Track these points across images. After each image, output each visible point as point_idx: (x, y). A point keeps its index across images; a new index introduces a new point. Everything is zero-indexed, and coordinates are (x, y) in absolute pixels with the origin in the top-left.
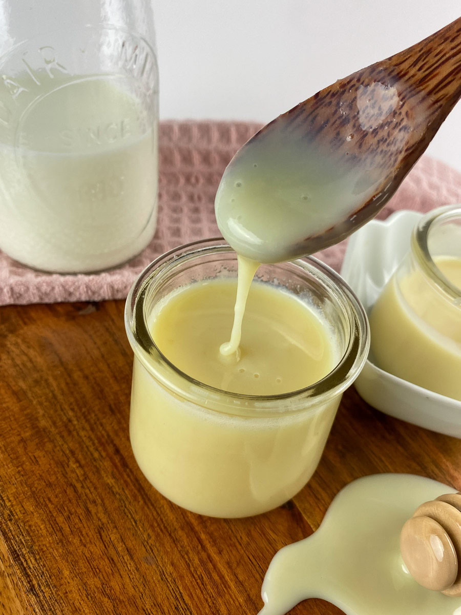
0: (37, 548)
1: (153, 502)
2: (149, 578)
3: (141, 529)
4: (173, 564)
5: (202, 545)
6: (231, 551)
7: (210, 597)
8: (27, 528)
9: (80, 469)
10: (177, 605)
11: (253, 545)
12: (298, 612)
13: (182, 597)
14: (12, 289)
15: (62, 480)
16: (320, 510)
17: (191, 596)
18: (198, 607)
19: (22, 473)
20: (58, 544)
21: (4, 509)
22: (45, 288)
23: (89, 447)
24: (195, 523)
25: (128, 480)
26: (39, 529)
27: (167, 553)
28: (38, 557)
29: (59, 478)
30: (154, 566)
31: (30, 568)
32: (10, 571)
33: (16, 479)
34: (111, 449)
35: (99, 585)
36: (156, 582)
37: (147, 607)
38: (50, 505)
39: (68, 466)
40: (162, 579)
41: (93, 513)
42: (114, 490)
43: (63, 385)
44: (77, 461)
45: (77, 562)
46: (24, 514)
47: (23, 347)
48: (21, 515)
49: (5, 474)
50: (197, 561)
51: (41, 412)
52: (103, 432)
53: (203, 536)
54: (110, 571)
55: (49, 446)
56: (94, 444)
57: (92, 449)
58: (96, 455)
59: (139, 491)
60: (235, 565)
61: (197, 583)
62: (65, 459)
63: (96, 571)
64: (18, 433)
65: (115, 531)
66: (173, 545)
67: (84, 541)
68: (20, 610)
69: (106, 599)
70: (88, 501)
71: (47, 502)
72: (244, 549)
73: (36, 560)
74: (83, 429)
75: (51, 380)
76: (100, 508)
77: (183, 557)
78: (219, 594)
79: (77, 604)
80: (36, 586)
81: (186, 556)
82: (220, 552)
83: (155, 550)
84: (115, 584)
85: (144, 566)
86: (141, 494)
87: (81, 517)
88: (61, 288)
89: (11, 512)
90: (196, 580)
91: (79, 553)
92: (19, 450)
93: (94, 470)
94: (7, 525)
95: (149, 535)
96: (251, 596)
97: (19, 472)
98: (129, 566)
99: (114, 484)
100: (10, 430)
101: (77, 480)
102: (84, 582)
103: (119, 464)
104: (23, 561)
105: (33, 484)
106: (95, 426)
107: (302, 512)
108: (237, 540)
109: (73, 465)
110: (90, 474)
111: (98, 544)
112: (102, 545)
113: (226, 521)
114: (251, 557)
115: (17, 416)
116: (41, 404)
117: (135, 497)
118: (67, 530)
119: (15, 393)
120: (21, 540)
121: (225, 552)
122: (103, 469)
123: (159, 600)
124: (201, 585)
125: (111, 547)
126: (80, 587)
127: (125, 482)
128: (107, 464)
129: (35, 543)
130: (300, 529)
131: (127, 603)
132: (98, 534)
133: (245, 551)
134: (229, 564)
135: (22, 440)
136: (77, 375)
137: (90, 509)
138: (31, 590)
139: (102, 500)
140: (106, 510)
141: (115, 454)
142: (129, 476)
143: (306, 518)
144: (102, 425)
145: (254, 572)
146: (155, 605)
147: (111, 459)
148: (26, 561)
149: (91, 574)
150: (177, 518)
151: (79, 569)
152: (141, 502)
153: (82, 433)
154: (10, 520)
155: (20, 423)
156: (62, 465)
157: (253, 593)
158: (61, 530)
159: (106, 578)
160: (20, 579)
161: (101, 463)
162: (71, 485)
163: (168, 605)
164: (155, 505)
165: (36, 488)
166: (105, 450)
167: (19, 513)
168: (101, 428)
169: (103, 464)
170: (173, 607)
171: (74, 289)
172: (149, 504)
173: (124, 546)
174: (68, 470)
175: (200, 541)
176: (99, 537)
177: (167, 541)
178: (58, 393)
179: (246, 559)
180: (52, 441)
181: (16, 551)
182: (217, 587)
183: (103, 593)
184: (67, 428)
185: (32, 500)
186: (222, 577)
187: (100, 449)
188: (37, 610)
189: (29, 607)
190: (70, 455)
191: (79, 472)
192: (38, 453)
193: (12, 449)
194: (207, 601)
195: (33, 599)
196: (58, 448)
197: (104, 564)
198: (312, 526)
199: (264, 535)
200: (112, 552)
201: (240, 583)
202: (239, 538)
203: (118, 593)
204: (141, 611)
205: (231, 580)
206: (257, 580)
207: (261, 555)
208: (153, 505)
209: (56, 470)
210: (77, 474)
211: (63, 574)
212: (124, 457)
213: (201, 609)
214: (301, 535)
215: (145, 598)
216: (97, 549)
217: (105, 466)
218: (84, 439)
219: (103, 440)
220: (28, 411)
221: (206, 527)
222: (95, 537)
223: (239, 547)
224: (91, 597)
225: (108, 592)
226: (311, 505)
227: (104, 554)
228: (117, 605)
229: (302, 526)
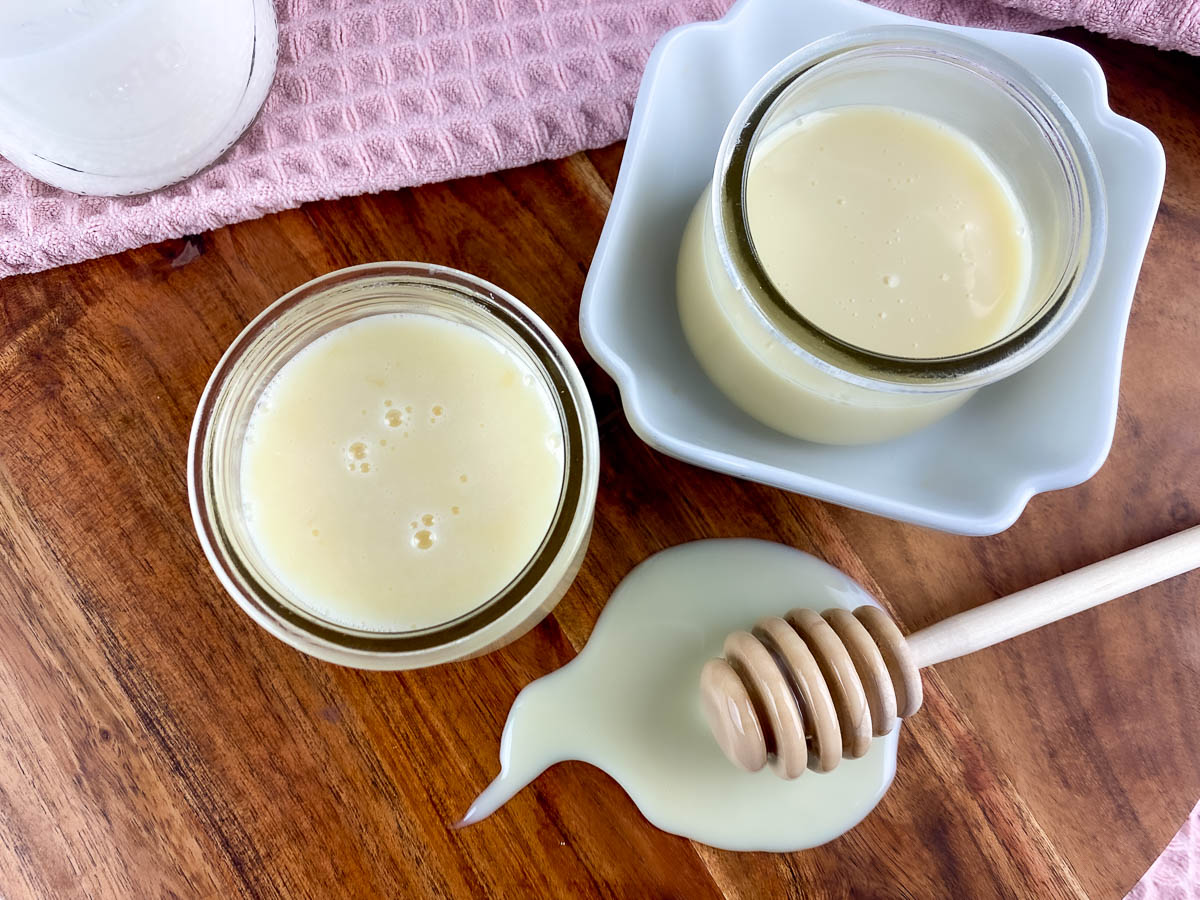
0: (174, 707)
2: (333, 742)
3: (315, 668)
4: (364, 719)
5: (405, 687)
6: (449, 694)
7: (420, 765)
8: (155, 678)
10: (375, 779)
11: (482, 682)
12: (547, 781)
13: (380, 766)
15: (191, 595)
16: (589, 615)
17: (392, 764)
18: (403, 780)
19: (133, 591)
20: (201, 699)
21: (119, 651)
26: (172, 679)
27: (356, 703)
28: (177, 721)
29: (188, 593)
30: (338, 724)
31: (169, 738)
32: (144, 744)
33: (127, 602)
35: (266, 756)
36: (343, 746)
37: (333, 782)
38: (181, 639)
39: (197, 572)
40: (351, 742)
41: (244, 648)
43: (168, 423)
45: (231, 724)
46: (147, 657)
47: (94, 353)
48: (143, 659)
49: (110, 596)
50: (399, 713)
51: (144, 479)
54: (278, 735)
55: (164, 538)
60: (454, 716)
61: (401, 745)
62: (192, 560)
63: (259, 736)
64: (115, 522)
65: (277, 672)
66: (363, 690)
67: (236, 692)
68: (166, 799)
69: (278, 776)
70: (234, 629)
71: (177, 635)
72: (469, 689)
73: (176, 725)
75: (149, 414)
76: (253, 639)
77: (378, 707)
78: (433, 759)
79: (239, 783)
80: (183, 764)
81: (382, 706)
82: (432, 697)
83: (337, 698)
84: (287, 752)
85: (324, 724)
87: (227, 654)
89: (130, 656)
90: (399, 741)
91: (231, 709)
92: (122, 551)
94: (128, 676)
95: (326, 676)
96: (478, 760)
97: (128, 589)
98: (303, 725)
100: (102, 519)
101: (213, 596)
102: (246, 752)
104: (159, 727)
105: (152, 606)
107: (559, 621)
108: (458, 675)
109: (205, 570)
111: (256, 694)
112: (262, 696)
114: (478, 701)
115: (108, 491)
116: (141, 464)
118: (211, 677)
119: (97, 448)
120: (150, 697)
121: (439, 695)
123: (349, 772)
124: (406, 748)
125: (275, 698)
126: (241, 760)
129: (170, 700)
130: (554, 650)
131: (305, 779)
132: (255, 681)
133: (468, 693)
134: (446, 715)
135: (124, 534)
137: (238, 641)
138: (177, 769)
140: (261, 641)
145: (483, 724)
146: (344, 781)
148: (162, 727)
149: (254, 741)
151: (235, 735)
154: (131, 668)
155: (115, 504)
156: (188, 570)
158: (202, 677)
159: (274, 745)
160: (159, 754)
162: (207, 604)
163: (362, 779)
165: (158, 614)
167: (140, 656)
170: (370, 782)
173: (293, 696)
174: (198, 578)
175: (402, 680)
176: (257, 684)
177: (354, 683)
178: (162, 437)
179: (471, 705)
180: (167, 530)
181: (147, 714)
182: (430, 751)
183: (272, 765)
185: (155, 633)
186: (435, 734)
188: (189, 797)
189: (177, 794)
190: (196, 552)
192: (152, 555)
193: (112, 551)
194: (416, 770)
195: (181, 782)
196: (178, 541)
197: (268, 725)
198: (574, 645)
199: (499, 664)
200: (277, 706)
201: (461, 742)
202: (460, 671)
203: (292, 766)
204: (326, 788)
205: (450, 739)
207: (494, 698)
209: (181, 580)
211: (215, 743)
213: (408, 782)
214: (555, 661)
215: (330, 771)
216: (255, 703)
220: (124, 479)
222: (251, 683)
223: (461, 686)
224: (257, 774)
225: (279, 764)
226: (574, 608)
227: (267, 709)
228: (293, 781)
229: (559, 645)
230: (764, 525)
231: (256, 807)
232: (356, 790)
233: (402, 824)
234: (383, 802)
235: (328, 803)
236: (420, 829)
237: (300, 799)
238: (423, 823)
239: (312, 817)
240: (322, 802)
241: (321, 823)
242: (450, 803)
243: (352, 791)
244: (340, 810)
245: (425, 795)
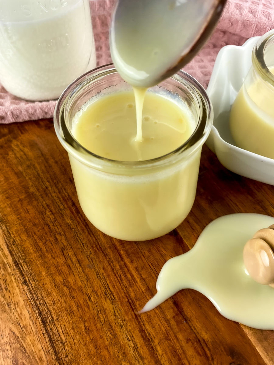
0: (28, 260)
1: (94, 233)
2: (90, 276)
3: (86, 249)
4: (104, 268)
5: (121, 257)
6: (138, 261)
7: (125, 287)
8: (23, 249)
9: (52, 215)
10: (106, 292)
11: (152, 257)
12: (178, 296)
13: (108, 287)
14: (12, 113)
15: (42, 222)
16: (195, 236)
17: (114, 287)
18: (118, 293)
19: (20, 218)
20: (39, 257)
21: (10, 238)
22: (31, 111)
23: (58, 203)
24: (117, 244)
25: (80, 220)
26: (29, 249)
27: (100, 262)
28: (28, 265)
29: (40, 221)
30: (93, 270)
31: (24, 271)
32: (14, 272)
33: (17, 222)
34: (70, 203)
35: (62, 280)
36: (94, 278)
37: (88, 292)
38: (35, 236)
39: (45, 214)
40: (97, 277)
41: (59, 240)
42: (71, 227)
43: (43, 168)
44: (51, 211)
45: (49, 267)
46: (21, 241)
47: (21, 147)
48: (19, 242)
49: (11, 220)
50: (118, 267)
51: (31, 184)
52: (66, 194)
53: (122, 252)
54: (68, 273)
55: (35, 203)
56: (60, 201)
57: (59, 204)
58: (62, 207)
59: (86, 227)
60: (140, 269)
61: (118, 279)
62: (44, 210)
63: (60, 272)
64: (18, 196)
65: (71, 250)
66: (104, 258)
67: (53, 256)
68: (18, 294)
69: (65, 288)
70: (56, 233)
71: (34, 234)
72: (146, 259)
73: (27, 266)
74: (55, 192)
75: (37, 165)
76: (63, 237)
77: (110, 264)
78: (131, 285)
79: (49, 290)
80: (27, 280)
81: (111, 264)
82: (132, 262)
83: (94, 261)
84: (71, 279)
85: (87, 270)
86: (87, 229)
87: (52, 242)
88: (40, 110)
89: (14, 240)
90: (117, 278)
91: (51, 262)
92: (18, 205)
93: (60, 215)
94: (12, 247)
95: (90, 252)
96: (150, 287)
97: (18, 218)
98: (78, 269)
99: (71, 223)
100: (13, 195)
101: (50, 222)
102: (54, 278)
103: (74, 212)
104: (20, 266)
105: (26, 224)
106: (61, 190)
107: (183, 238)
108: (142, 254)
109: (48, 213)
110: (58, 218)
111: (61, 257)
112: (63, 258)
113: (136, 243)
114: (150, 265)
115: (17, 187)
116: (30, 179)
117: (83, 230)
118: (44, 249)
119: (16, 174)
120: (19, 255)
121: (134, 261)
122: (65, 215)
123: (95, 289)
124: (120, 280)
125: (69, 259)
126: (51, 281)
127: (78, 221)
128: (68, 212)
129: (26, 257)
130: (181, 248)
131: (77, 290)
132: (62, 252)
133: (146, 261)
134: (137, 269)
135: (20, 200)
136: (51, 161)
137: (57, 238)
138: (25, 282)
139: (64, 233)
140: (66, 239)
141: (72, 206)
142: (80, 218)
143: (185, 241)
144: (65, 190)
145: (152, 273)
146: (93, 292)
147: (70, 209)
148: (22, 267)
149: (58, 274)
150: (107, 242)
151: (50, 272)
152: (87, 233)
153: (54, 195)
154: (14, 245)
155: (19, 191)
156: (42, 213)
157: (151, 285)
158: (41, 250)
159: (66, 276)
160: (19, 277)
161: (64, 212)
162: (47, 224)
163: (100, 291)
164: (95, 234)
165: (28, 227)
166: (67, 204)
167: (18, 241)
168: (65, 192)
169: (65, 212)
170: (104, 293)
171: (48, 110)
172: (91, 234)
173: (76, 258)
174: (45, 216)
175: (120, 255)
176: (62, 253)
177: (101, 255)
178: (40, 172)
179: (148, 266)
180: (36, 200)
181: (16, 261)
182: (129, 282)
183: (64, 284)
184: (46, 192)
185: (25, 233)
186: (132, 276)
187: (64, 203)
188: (28, 294)
189: (23, 292)
190: (46, 208)
191: (52, 217)
192: (29, 207)
193: (15, 205)
194: (123, 289)
195: (26, 288)
196: (40, 204)
197: (65, 269)
198: (189, 246)
200: (69, 262)
201: (143, 280)
202: (143, 253)
203: (72, 285)
204: (85, 295)
205: (138, 278)
206: (153, 278)
207: (157, 263)
208: (93, 235)
209: (39, 216)
210: (50, 218)
211: (42, 274)
212: (78, 207)
213: (120, 294)
214: (181, 251)
215: (88, 288)
216: (61, 260)
217: (66, 213)
218: (55, 198)
219: (66, 198)
220: (24, 183)
221: (124, 247)
222: (60, 253)
223: (143, 258)
224: (57, 287)
225: (67, 284)
226: (189, 234)
227: (65, 263)
228: (72, 291)
229: (183, 246)
230: (261, 209)
231: (55, 300)
232: (97, 296)
233: (116, 310)
234: (108, 300)
235: (85, 300)
236: (124, 313)
237: (73, 298)
238: (125, 311)
239: (78, 306)
240: (83, 300)
241: (82, 308)
242: (137, 303)
243: (96, 296)
244: (90, 303)
245: (126, 300)
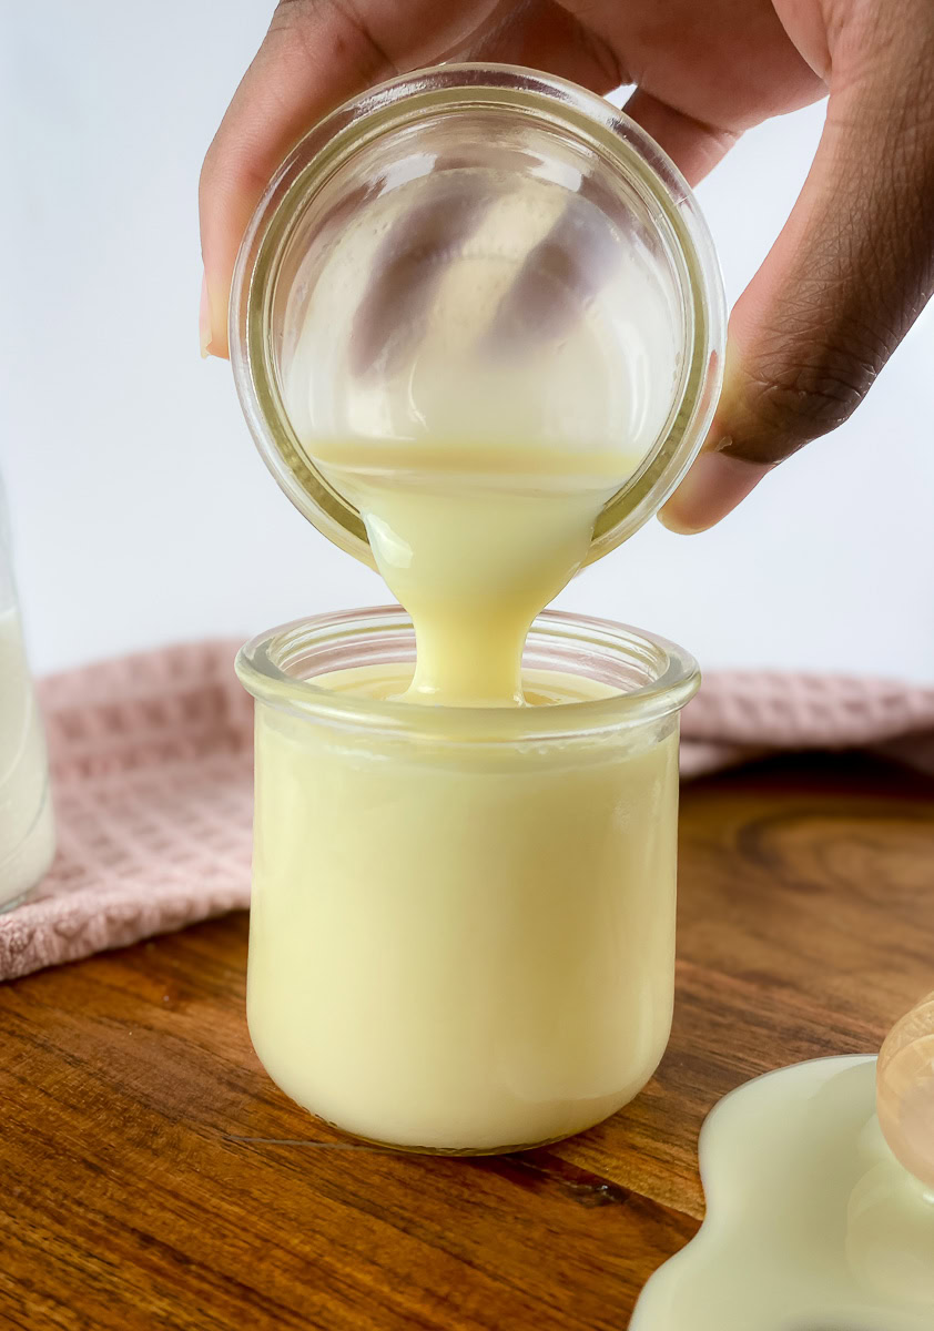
1: (294, 1308)
9: (63, 1309)
11: (590, 1299)
16: (686, 1179)
23: (68, 1258)
25: (206, 1287)
34: (127, 1242)
39: (25, 1314)
42: (178, 1321)
44: (47, 1296)
52: (91, 1216)
56: (75, 1246)
57: (76, 1258)
58: (93, 1266)
59: (245, 1298)
62: (9, 1302)
72: (575, 1314)
74: (34, 1226)
86: (256, 1304)
93: (102, 1298)
99: (169, 1308)
103: (163, 1264)
106: (63, 1211)
108: (546, 1303)
110: (95, 1311)
117: (241, 1316)
122: (126, 1290)
127: (199, 1292)
128: (133, 1273)
133: (577, 1319)
141: (144, 1248)
142: (202, 1278)
144: (80, 1204)
147: (138, 1261)
150: (373, 1319)
152: (265, 1320)
153: (35, 1236)
161: (115, 1279)
164: (302, 1312)
166: (113, 1249)
168: (81, 1210)
169: (120, 1278)
172: (287, 1317)
187: (97, 1250)
190: (20, 1290)
191: (63, 1316)
199: (601, 1270)
202: (547, 1298)
208: (295, 1314)
210: (58, 1323)
212: (171, 1244)
217: (127, 1281)
218: (46, 1245)
219: (98, 1231)
223: (560, 1316)
